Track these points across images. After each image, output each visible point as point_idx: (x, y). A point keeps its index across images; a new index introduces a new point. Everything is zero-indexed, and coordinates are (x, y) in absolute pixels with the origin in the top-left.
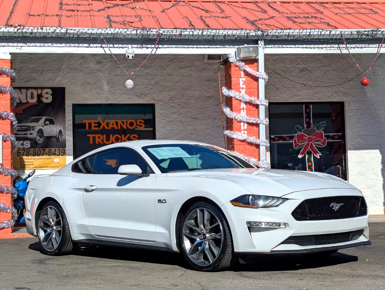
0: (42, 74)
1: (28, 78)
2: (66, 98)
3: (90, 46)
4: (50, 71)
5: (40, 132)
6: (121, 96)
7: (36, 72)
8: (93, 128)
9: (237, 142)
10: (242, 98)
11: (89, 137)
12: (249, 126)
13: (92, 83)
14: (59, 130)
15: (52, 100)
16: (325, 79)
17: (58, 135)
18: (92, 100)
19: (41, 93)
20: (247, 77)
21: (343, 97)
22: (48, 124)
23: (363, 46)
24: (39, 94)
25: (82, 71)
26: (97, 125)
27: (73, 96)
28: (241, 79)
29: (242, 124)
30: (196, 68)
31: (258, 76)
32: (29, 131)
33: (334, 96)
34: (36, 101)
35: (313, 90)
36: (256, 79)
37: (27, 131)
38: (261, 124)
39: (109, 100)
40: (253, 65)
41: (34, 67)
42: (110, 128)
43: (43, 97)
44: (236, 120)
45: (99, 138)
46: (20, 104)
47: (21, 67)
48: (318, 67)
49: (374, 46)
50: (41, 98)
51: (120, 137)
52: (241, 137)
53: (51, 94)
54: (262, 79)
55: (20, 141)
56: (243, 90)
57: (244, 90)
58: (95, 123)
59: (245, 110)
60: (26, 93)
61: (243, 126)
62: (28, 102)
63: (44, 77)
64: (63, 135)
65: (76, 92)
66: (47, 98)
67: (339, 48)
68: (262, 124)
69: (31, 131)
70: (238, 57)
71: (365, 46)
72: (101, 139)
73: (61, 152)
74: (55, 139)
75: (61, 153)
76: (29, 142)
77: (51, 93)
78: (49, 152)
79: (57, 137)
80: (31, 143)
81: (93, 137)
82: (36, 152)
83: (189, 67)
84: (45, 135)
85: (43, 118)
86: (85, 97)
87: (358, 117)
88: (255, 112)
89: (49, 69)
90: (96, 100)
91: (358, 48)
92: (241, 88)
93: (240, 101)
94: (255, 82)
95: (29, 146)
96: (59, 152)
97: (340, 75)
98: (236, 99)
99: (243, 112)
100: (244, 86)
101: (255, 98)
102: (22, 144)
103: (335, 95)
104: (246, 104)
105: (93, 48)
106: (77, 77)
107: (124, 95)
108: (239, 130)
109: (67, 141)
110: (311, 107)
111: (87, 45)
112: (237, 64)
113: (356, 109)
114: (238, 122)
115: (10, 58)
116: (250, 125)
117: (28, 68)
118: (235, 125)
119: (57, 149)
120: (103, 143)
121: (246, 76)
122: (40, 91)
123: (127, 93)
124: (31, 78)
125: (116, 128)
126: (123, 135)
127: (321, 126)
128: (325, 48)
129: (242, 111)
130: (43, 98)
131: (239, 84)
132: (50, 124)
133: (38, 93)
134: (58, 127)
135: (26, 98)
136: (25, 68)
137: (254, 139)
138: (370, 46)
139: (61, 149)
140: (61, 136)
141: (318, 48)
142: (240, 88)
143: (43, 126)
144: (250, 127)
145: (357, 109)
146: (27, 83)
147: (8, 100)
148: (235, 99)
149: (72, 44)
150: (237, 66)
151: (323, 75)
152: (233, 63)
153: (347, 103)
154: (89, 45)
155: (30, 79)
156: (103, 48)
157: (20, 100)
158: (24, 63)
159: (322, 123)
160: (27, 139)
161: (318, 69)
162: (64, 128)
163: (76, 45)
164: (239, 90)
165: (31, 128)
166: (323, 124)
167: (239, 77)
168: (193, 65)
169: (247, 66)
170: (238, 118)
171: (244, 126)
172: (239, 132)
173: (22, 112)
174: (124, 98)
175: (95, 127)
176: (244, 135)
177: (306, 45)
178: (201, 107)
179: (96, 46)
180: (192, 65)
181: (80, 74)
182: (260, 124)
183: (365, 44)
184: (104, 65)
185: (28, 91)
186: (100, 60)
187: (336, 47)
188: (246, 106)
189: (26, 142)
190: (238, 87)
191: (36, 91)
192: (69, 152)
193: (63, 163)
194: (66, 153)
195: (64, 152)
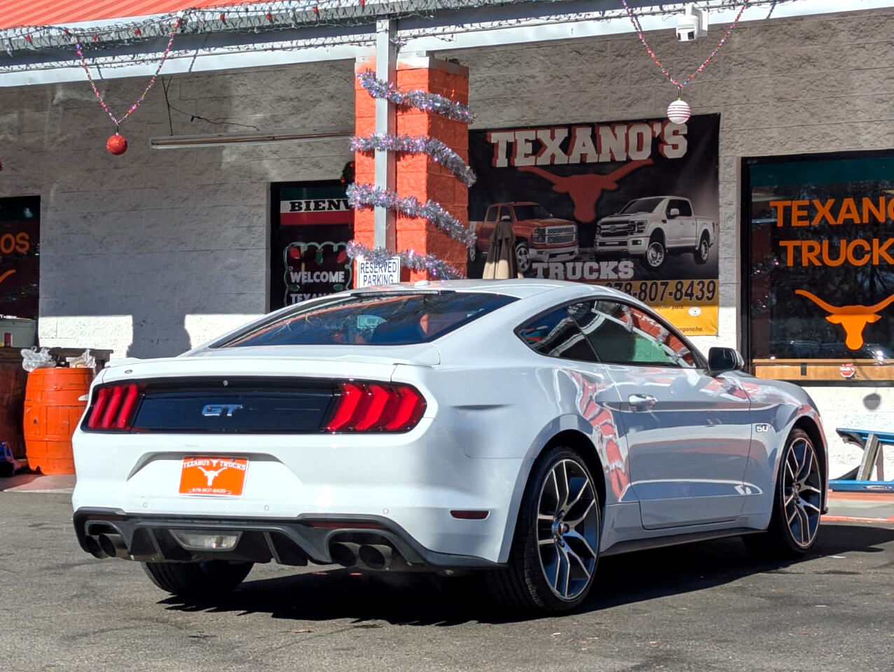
0: (664, 82)
1: (631, 97)
2: (720, 144)
3: (606, 15)
4: (684, 72)
5: (658, 236)
6: (866, 129)
7: (652, 77)
8: (795, 223)
11: (785, 248)
13: (787, 96)
14: (703, 229)
15: (685, 151)
17: (698, 245)
18: (787, 146)
19: (662, 133)
22: (676, 216)
24: (656, 136)
25: (763, 65)
26: (805, 213)
27: (739, 136)
32: (632, 234)
34: (649, 155)
37: (625, 234)
39: (832, 143)
41: (646, 66)
42: (840, 221)
43: (667, 144)
45: (811, 249)
46: (612, 167)
47: (617, 68)
50: (660, 145)
51: (867, 248)
53: (684, 136)
55: (611, 260)
58: (801, 208)
60: (627, 136)
62: (629, 160)
63: (670, 90)
64: (712, 244)
65: (747, 124)
66: (675, 147)
69: (636, 235)
72: (817, 252)
73: (705, 289)
74: (691, 255)
75: (707, 294)
76: (630, 264)
77: (686, 132)
78: (678, 290)
79: (697, 248)
80: (634, 266)
81: (795, 248)
82: (648, 291)
84: (668, 246)
85: (662, 199)
86: (771, 138)
89: (682, 68)
90: (799, 143)
95: (631, 274)
96: (702, 290)
102: (616, 270)
105: (613, 20)
106: (752, 82)
107: (875, 126)
109: (721, 261)
111: (596, 14)
115: (427, 66)
117: (632, 70)
119: (696, 281)
120: (820, 264)
122: (657, 128)
123: (883, 118)
124: (639, 94)
125: (857, 221)
126: (876, 242)
130: (665, 147)
132: (681, 214)
133: (654, 133)
134: (700, 222)
135: (627, 150)
136: (625, 69)
139: (706, 281)
140: (705, 246)
143: (664, 222)
146: (631, 110)
147: (421, 169)
149: (562, 16)
154: (604, 14)
155: (636, 97)
156: (636, 16)
157: (612, 156)
158: (622, 56)
160: (626, 256)
162: (713, 224)
163: (573, 16)
165: (634, 226)
173: (615, 186)
174: (874, 135)
175: (800, 218)
179: (618, 14)
181: (757, 74)
184: (824, 43)
185: (630, 131)
186: (811, 31)
189: (623, 263)
191: (650, 130)
192: (726, 288)
193: (711, 319)
194: (718, 293)
195: (714, 291)
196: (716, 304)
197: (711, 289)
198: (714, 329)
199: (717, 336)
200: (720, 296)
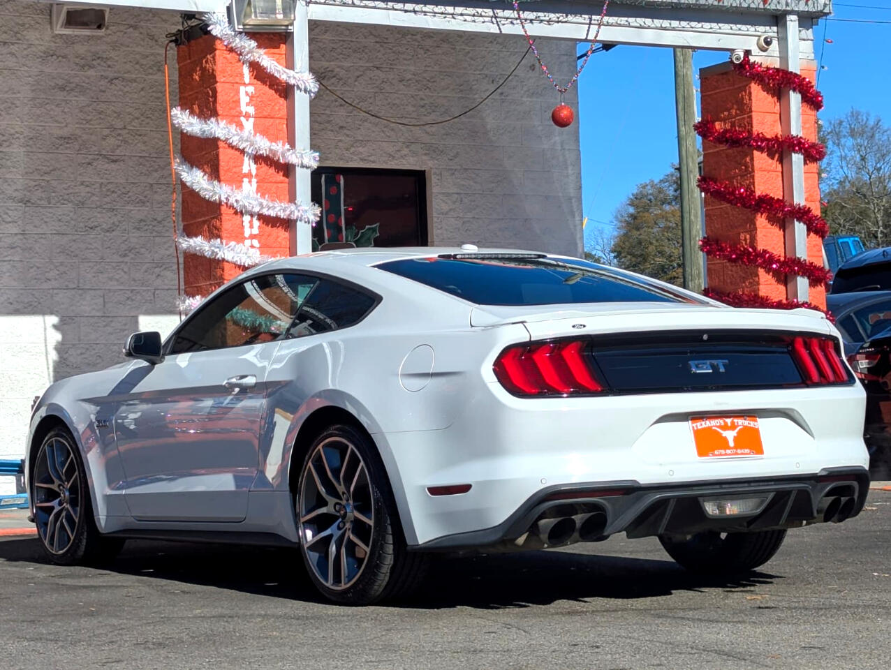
9: (233, 272)
10: (249, 143)
12: (264, 226)
16: (379, 103)
20: (259, 82)
21: (425, 158)
23: (553, 16)
28: (242, 89)
29: (247, 218)
30: (25, 49)
31: (292, 82)
33: (403, 152)
35: (348, 132)
36: (286, 91)
38: (301, 220)
40: (276, 51)
44: (232, 207)
48: (361, 69)
49: (578, 19)
54: (303, 92)
56: (247, 120)
57: (252, 120)
59: (254, 180)
61: (249, 225)
67: (496, 17)
68: (303, 222)
70: (238, 24)
71: (558, 18)
83: (6, 46)
87: (461, 215)
88: (280, 185)
91: (541, 21)
92: (244, 114)
93: (243, 152)
94: (282, 101)
97: (416, 95)
98: (231, 146)
99: (249, 184)
100: (251, 110)
101: (283, 145)
103: (405, 151)
104: (256, 163)
108: (237, 237)
110: (342, 182)
112: (233, 45)
113: (457, 194)
114: (236, 213)
116: (267, 225)
118: (227, 222)
121: (255, 81)
127: (368, 236)
128: (462, 15)
129: (246, 180)
131: (238, 102)
138: (570, 18)
141: (442, 13)
142: (240, 114)
144: (269, 229)
145: (459, 191)
148: (226, 146)
150: (231, 50)
151: (376, 92)
152: (221, 39)
153: (435, 174)
159: (369, 229)
161: (361, 75)
164: (236, 119)
166: (371, 231)
167: (237, 83)
168: (19, 40)
169: (262, 51)
170: (237, 201)
171: (251, 227)
172: (238, 243)
176: (252, 251)
177: (414, 5)
178: (40, 167)
180: (14, 40)
182: (299, 223)
183: (558, 13)
187: (487, 14)
188: (257, 169)
190: (233, 112)
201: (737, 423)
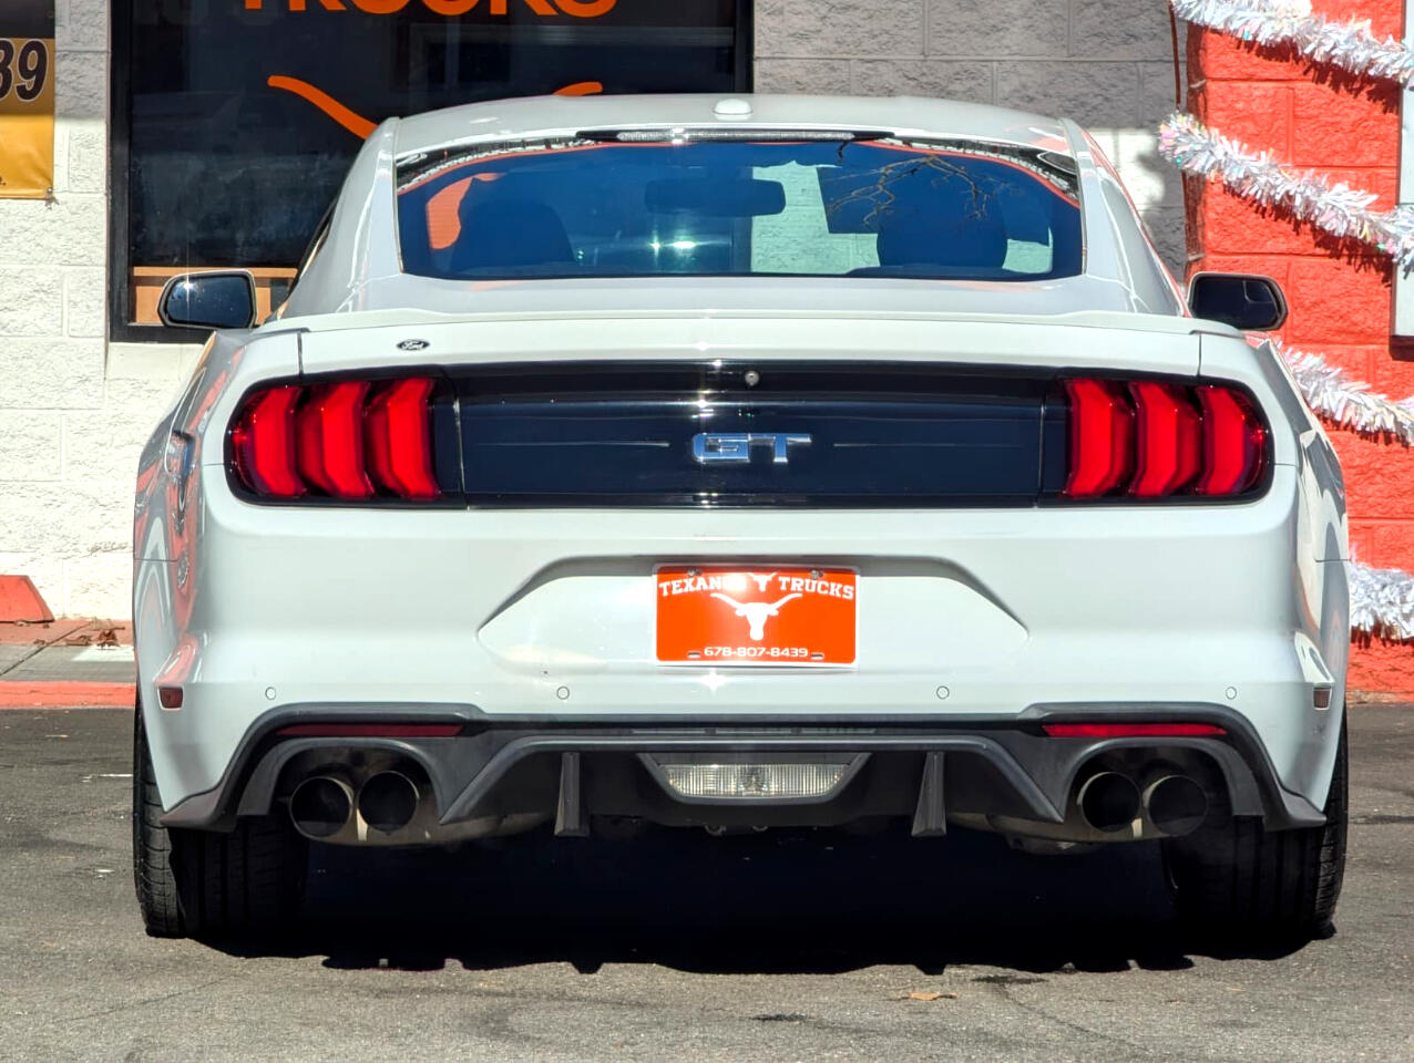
9: (1230, 58)
52: (1262, 17)
73: (14, 67)
75: (18, 80)
137: (1358, 35)
139: (18, 44)
192: (75, 65)
193: (32, 150)
194: (53, 80)
195: (40, 72)
196: (48, 110)
197: (32, 66)
198: (40, 180)
199: (50, 200)
200: (58, 88)
201: (789, 585)
